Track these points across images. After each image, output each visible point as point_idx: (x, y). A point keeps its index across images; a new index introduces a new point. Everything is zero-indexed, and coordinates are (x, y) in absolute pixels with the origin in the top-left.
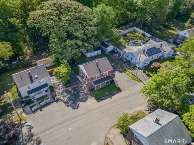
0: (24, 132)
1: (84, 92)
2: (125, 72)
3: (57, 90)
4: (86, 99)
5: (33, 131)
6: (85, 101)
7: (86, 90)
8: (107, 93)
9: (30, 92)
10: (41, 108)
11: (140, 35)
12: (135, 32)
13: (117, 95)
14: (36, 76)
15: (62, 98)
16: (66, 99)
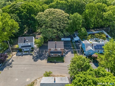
0: (9, 62)
1: (45, 56)
2: (75, 54)
3: (35, 51)
4: (43, 59)
5: (13, 63)
6: (42, 60)
7: (46, 55)
8: (55, 60)
9: (22, 47)
10: (22, 55)
11: (104, 36)
12: (102, 34)
13: (59, 63)
14: (27, 41)
15: (34, 55)
16: (35, 56)
